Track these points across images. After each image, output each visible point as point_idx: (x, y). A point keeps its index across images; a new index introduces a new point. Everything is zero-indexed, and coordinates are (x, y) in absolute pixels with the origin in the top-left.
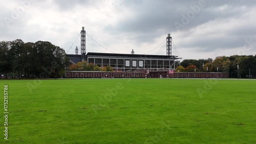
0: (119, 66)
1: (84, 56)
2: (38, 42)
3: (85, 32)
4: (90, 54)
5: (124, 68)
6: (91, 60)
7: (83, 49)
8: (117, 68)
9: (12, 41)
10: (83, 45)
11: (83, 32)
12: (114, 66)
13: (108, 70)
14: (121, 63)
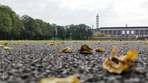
0: (118, 34)
1: (98, 29)
2: (80, 24)
3: (98, 17)
4: (101, 28)
5: (121, 35)
6: (102, 32)
7: (97, 26)
8: (117, 35)
9: (70, 25)
10: (98, 24)
11: (98, 16)
12: (115, 34)
13: (112, 36)
14: (120, 33)
